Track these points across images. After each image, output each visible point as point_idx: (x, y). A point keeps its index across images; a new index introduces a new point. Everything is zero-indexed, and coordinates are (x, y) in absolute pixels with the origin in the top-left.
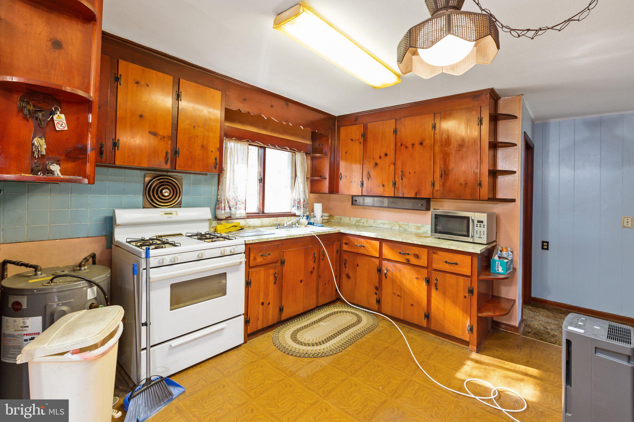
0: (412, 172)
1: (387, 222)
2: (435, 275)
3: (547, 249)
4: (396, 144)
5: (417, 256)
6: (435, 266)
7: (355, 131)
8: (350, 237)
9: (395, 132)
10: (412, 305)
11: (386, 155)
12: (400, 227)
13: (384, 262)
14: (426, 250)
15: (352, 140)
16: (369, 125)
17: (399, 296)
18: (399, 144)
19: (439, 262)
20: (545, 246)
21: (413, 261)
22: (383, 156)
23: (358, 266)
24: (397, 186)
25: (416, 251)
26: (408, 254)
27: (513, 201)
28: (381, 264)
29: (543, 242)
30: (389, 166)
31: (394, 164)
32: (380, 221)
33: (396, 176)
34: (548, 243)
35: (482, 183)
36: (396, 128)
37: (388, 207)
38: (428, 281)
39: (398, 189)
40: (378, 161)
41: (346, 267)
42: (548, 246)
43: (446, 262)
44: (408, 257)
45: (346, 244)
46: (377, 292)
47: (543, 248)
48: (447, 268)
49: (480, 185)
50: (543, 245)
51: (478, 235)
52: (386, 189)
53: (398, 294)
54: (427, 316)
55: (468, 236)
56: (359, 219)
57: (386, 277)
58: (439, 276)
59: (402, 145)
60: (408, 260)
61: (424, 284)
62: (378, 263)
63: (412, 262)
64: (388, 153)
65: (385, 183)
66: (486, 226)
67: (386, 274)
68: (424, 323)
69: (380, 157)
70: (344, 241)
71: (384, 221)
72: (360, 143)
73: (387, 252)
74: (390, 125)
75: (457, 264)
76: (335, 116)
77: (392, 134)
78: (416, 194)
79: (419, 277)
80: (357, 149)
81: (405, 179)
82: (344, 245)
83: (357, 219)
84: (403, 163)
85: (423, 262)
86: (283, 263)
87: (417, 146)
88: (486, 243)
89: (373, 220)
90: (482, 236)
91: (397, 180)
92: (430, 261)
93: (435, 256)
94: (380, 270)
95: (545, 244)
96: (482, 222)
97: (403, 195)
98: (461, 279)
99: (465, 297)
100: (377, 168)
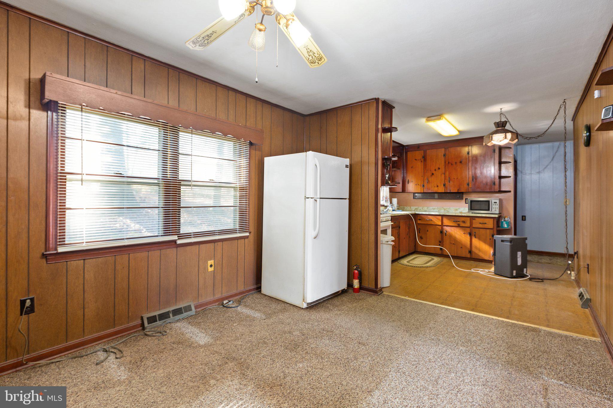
0: (455, 178)
1: (436, 208)
2: (474, 230)
3: (525, 220)
4: (445, 162)
5: (464, 222)
6: (474, 226)
7: (419, 154)
8: (422, 216)
9: (444, 155)
10: (461, 247)
11: (439, 169)
12: (445, 210)
13: (445, 227)
14: (469, 218)
15: (416, 160)
16: (428, 151)
17: (453, 244)
18: (447, 162)
19: (476, 224)
20: (524, 218)
21: (462, 224)
22: (437, 169)
23: (428, 231)
24: (446, 186)
25: (463, 219)
26: (459, 221)
27: (510, 192)
28: (442, 228)
29: (523, 216)
30: (441, 175)
31: (444, 174)
32: (432, 208)
33: (446, 181)
34: (525, 216)
35: (495, 183)
36: (445, 154)
37: (438, 199)
38: (470, 234)
39: (447, 187)
40: (434, 172)
41: (420, 233)
42: (525, 218)
43: (480, 223)
44: (458, 223)
45: (420, 220)
46: (440, 244)
47: (523, 220)
48: (481, 226)
49: (494, 184)
50: (522, 218)
51: (494, 210)
52: (439, 188)
53: (453, 243)
54: (470, 252)
55: (489, 210)
56: (417, 207)
57: (446, 235)
58: (477, 231)
59: (449, 163)
60: (459, 225)
61: (468, 237)
62: (440, 228)
63: (461, 226)
64: (440, 167)
65: (439, 185)
66: (498, 205)
67: (446, 233)
68: (468, 256)
69: (435, 170)
70: (419, 218)
71: (434, 208)
72: (422, 161)
73: (446, 222)
74: (441, 151)
75: (486, 223)
76: (404, 145)
77: (443, 157)
78: (458, 190)
79: (465, 232)
80: (419, 165)
81: (451, 182)
82: (418, 221)
83: (416, 207)
84: (450, 173)
85: (468, 224)
86: (399, 227)
87: (458, 164)
88: (498, 213)
89: (427, 208)
90: (496, 210)
91: (446, 183)
92: (471, 223)
93: (474, 221)
94: (442, 232)
95: (524, 217)
96: (496, 203)
97: (450, 191)
98: (488, 231)
99: (490, 239)
100: (433, 176)
